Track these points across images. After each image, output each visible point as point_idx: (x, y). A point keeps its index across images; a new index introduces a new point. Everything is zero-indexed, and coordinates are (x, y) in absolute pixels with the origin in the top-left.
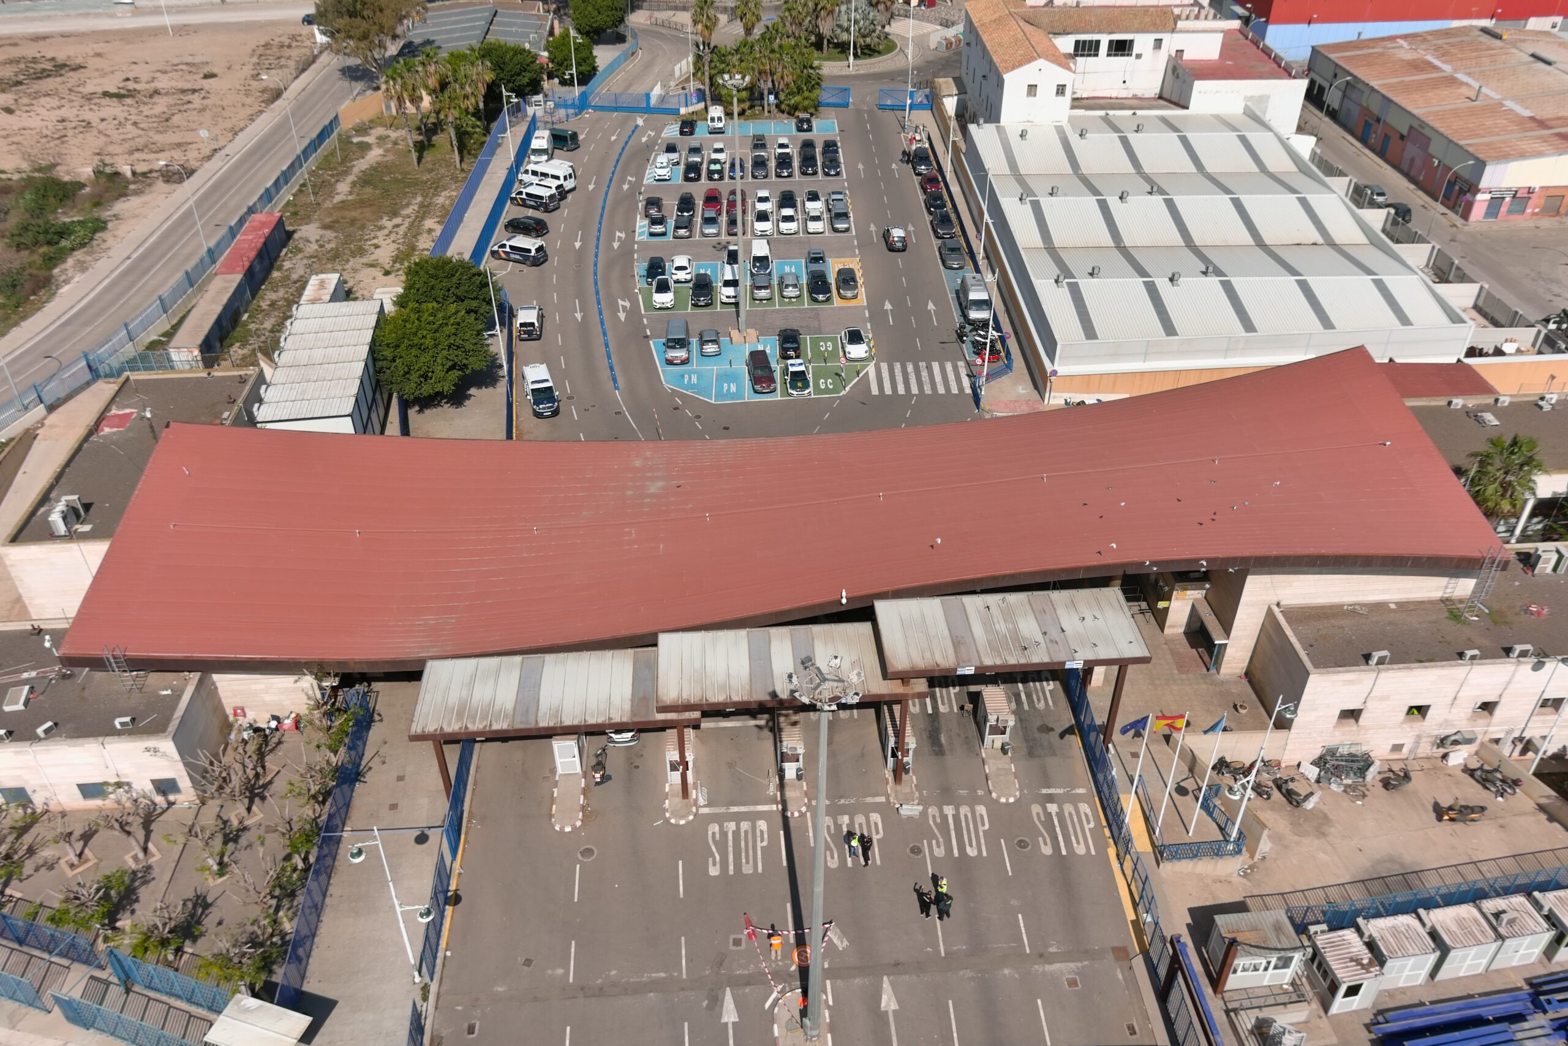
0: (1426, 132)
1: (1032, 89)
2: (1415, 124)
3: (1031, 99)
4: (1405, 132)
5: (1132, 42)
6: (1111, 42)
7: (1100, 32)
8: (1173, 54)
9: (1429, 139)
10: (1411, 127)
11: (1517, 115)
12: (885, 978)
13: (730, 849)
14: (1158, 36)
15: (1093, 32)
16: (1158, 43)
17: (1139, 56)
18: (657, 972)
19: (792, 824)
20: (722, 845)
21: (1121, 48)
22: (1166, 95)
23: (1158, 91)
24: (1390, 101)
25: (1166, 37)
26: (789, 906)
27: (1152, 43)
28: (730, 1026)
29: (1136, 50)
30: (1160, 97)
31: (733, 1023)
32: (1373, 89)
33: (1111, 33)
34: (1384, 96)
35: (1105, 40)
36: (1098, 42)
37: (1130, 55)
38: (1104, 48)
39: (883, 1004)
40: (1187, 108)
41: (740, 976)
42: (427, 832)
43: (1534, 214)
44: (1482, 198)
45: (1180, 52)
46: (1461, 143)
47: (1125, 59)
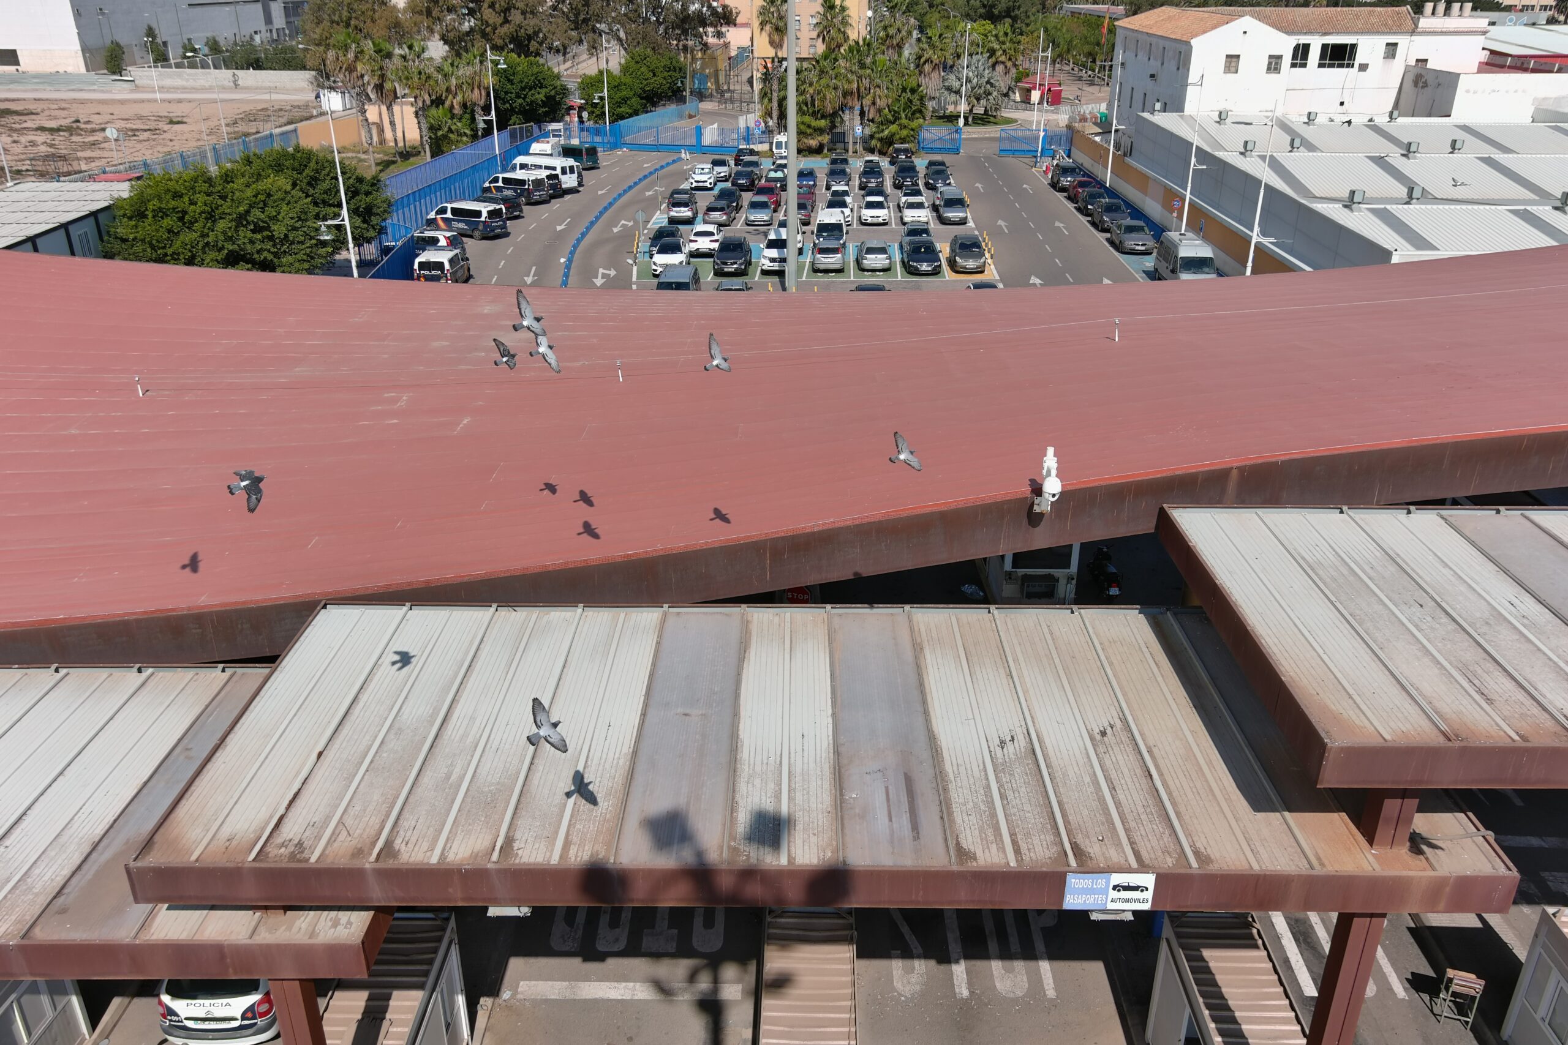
1: (1232, 61)
5: (1354, 47)
6: (1325, 47)
7: (1309, 32)
8: (1413, 65)
14: (1392, 39)
16: (1392, 47)
17: (1363, 67)
21: (1338, 55)
25: (1403, 41)
27: (1382, 49)
29: (1359, 59)
33: (1325, 34)
35: (1316, 44)
36: (1307, 47)
37: (1351, 65)
38: (1315, 55)
40: (1446, 114)
45: (1422, 62)
47: (1345, 70)
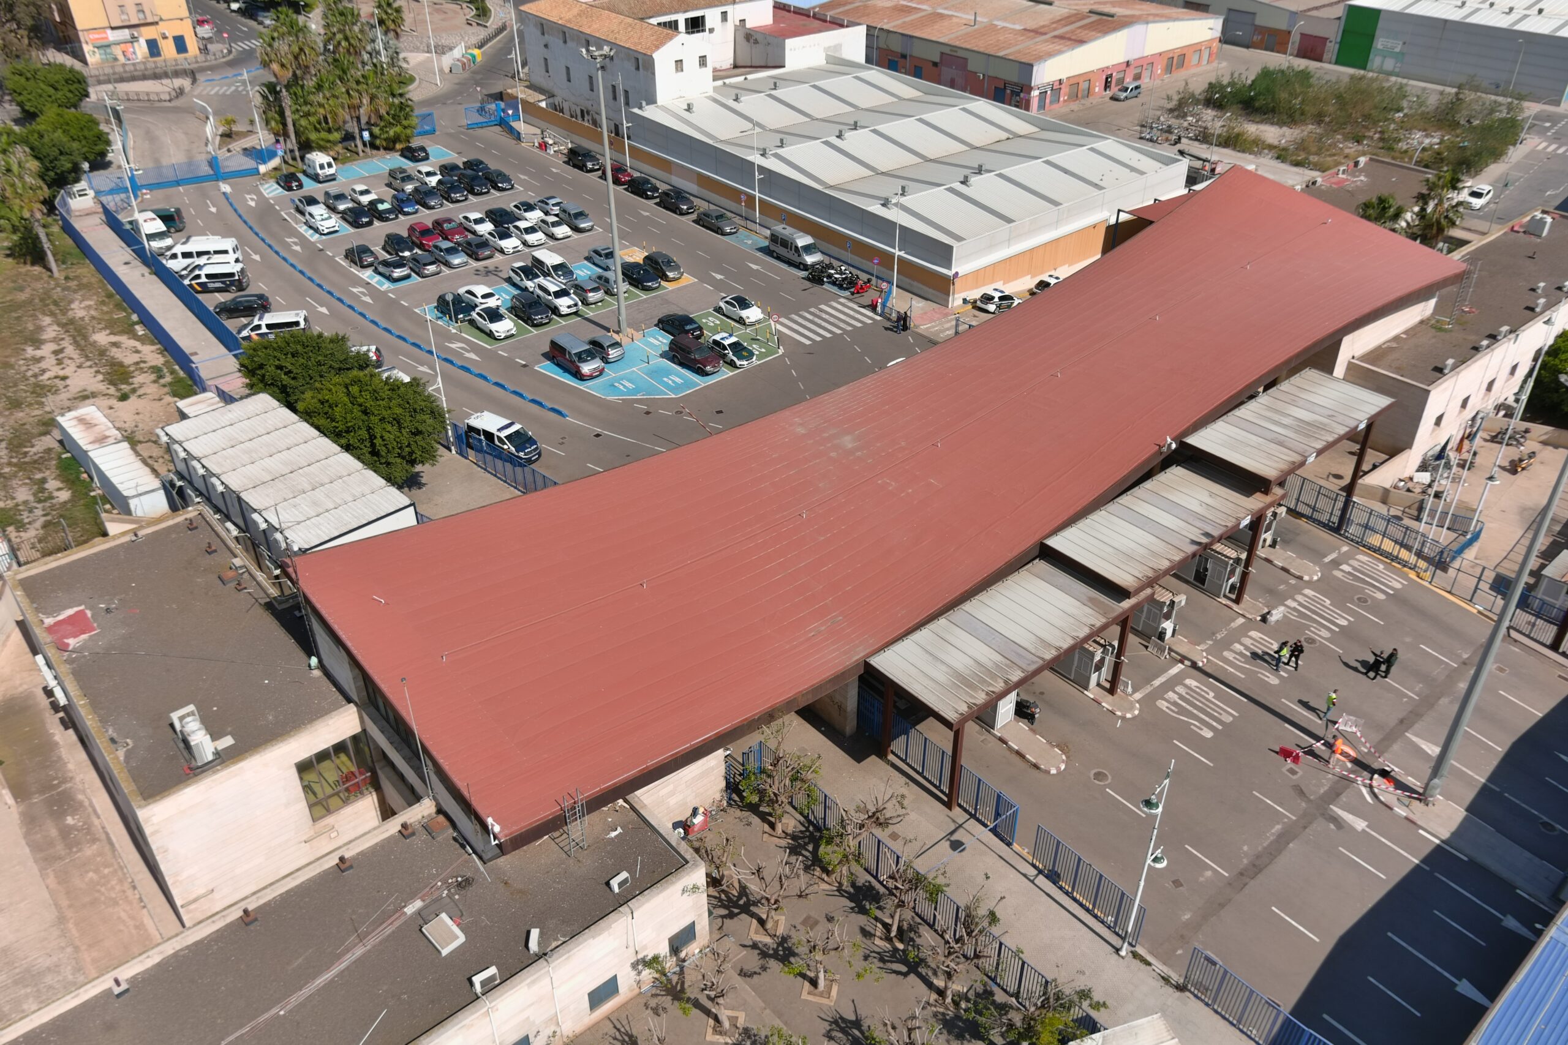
0: (960, 54)
1: (679, 63)
2: (947, 50)
3: (680, 74)
4: (937, 59)
5: (703, 17)
6: (686, 20)
7: (676, 12)
8: (738, 23)
9: (966, 59)
10: (942, 53)
11: (1014, 30)
12: (1407, 734)
13: (1195, 712)
14: (723, 9)
15: (671, 13)
16: (724, 15)
17: (711, 31)
18: (1273, 828)
19: (1209, 670)
20: (1182, 711)
21: (696, 25)
22: (740, 63)
23: (731, 61)
24: (911, 37)
25: (729, 9)
26: (1287, 725)
27: (719, 16)
28: (1368, 830)
29: (708, 24)
30: (735, 66)
31: (1368, 826)
32: (888, 32)
33: (685, 11)
34: (903, 35)
35: (681, 18)
36: (676, 22)
37: (704, 31)
38: (682, 26)
39: (1430, 752)
40: (784, 67)
41: (1325, 793)
42: (954, 837)
43: (1065, 101)
44: (1035, 93)
45: (743, 21)
46: (1001, 54)
47: (701, 34)
